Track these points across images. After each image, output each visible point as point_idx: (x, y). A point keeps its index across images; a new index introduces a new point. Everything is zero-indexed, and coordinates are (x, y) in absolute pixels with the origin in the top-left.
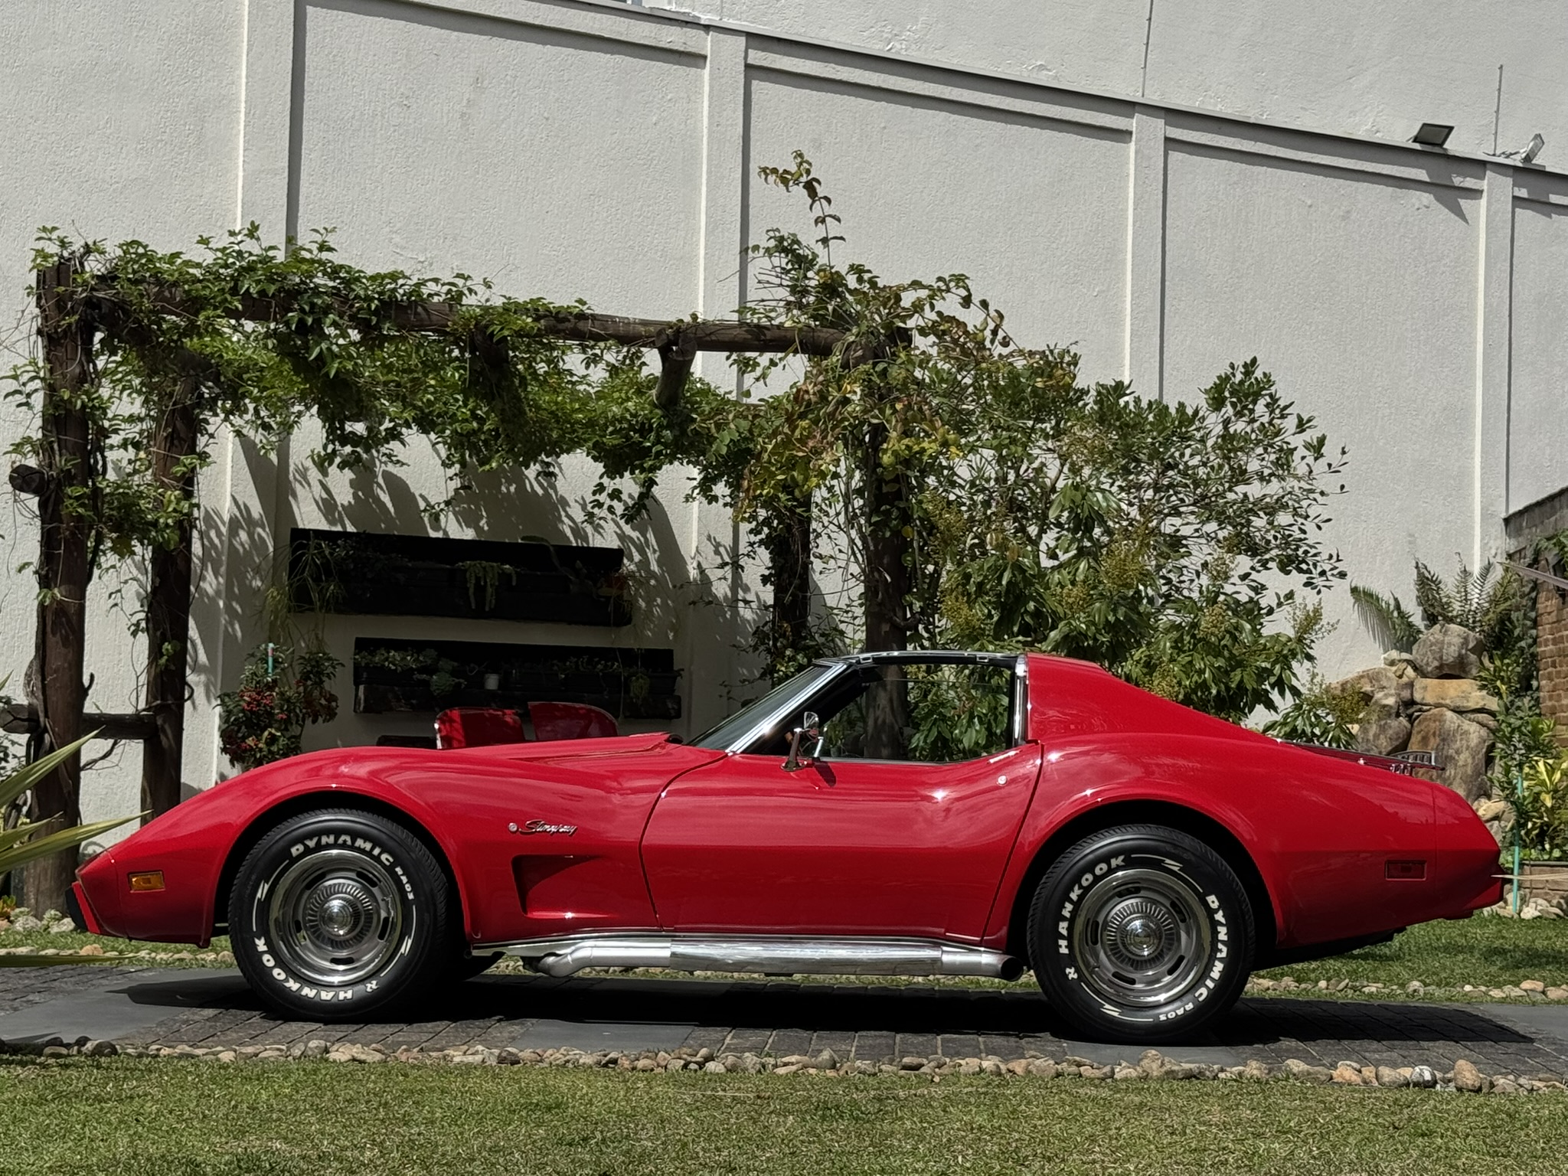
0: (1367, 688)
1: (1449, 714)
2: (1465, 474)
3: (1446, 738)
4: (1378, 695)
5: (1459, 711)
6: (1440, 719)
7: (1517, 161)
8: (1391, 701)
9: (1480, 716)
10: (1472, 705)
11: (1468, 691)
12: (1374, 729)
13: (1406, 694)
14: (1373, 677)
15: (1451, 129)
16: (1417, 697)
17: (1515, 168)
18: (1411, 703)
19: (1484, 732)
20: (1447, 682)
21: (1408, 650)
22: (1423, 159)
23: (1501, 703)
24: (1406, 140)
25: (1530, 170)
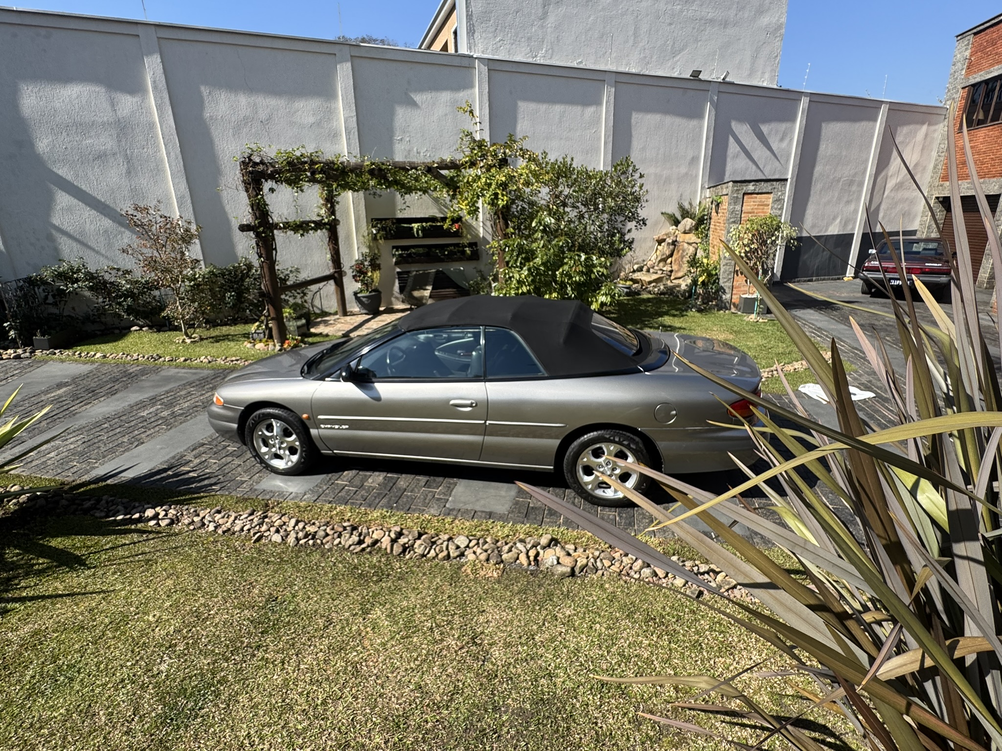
0: (665, 237)
1: (686, 245)
2: (697, 176)
3: (684, 251)
4: (667, 239)
5: (688, 243)
6: (683, 245)
7: (720, 80)
8: (670, 241)
9: (694, 245)
10: (691, 241)
11: (692, 237)
12: (665, 249)
13: (674, 239)
14: (667, 234)
15: (701, 71)
16: (678, 240)
17: (720, 82)
18: (676, 241)
19: (694, 249)
20: (686, 235)
21: (677, 226)
22: (693, 82)
23: (700, 240)
24: (688, 76)
25: (724, 83)
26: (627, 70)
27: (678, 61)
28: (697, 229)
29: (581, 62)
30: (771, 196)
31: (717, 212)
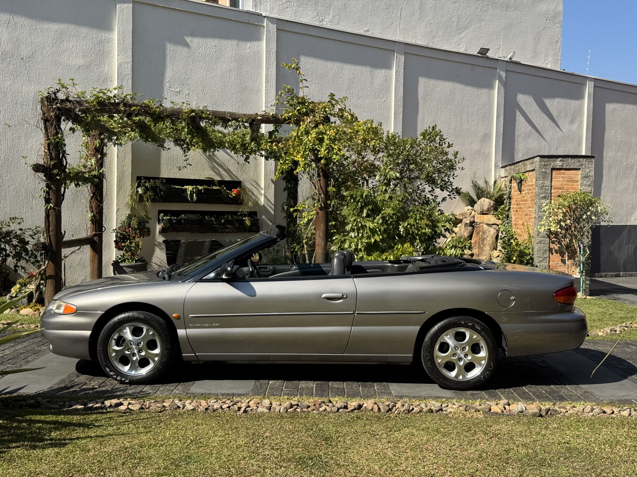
0: (461, 218)
1: (485, 226)
2: (489, 154)
3: (484, 233)
4: (464, 220)
5: (487, 224)
6: (482, 227)
7: (506, 59)
8: (468, 222)
9: (494, 226)
10: (491, 223)
11: (490, 218)
12: (463, 230)
13: (472, 220)
14: (463, 215)
15: (489, 49)
16: (476, 221)
17: (507, 61)
18: (474, 222)
19: (495, 231)
20: (484, 216)
21: (473, 206)
22: (480, 59)
23: (499, 222)
24: (475, 53)
25: (511, 62)
26: (413, 42)
27: (463, 38)
28: (496, 209)
29: (368, 31)
30: (579, 172)
31: (520, 190)
